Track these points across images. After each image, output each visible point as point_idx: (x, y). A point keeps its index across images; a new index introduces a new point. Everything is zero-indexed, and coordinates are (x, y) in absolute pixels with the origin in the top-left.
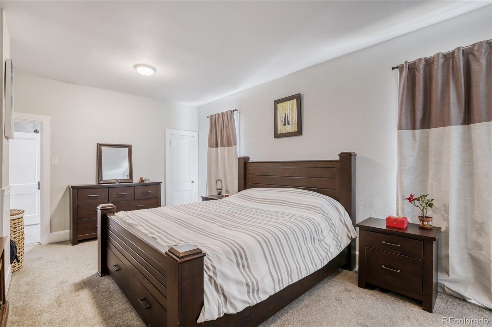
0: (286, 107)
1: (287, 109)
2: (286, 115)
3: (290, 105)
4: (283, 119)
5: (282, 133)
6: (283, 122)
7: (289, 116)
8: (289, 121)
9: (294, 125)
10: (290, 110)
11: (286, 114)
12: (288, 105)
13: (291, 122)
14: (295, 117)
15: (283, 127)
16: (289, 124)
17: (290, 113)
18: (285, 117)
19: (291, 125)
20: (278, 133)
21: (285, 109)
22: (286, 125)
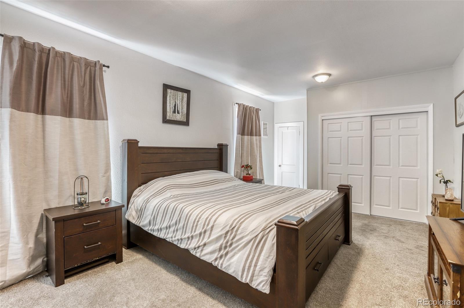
0: (177, 96)
1: (178, 98)
2: (176, 104)
3: (181, 96)
4: (172, 106)
5: (171, 120)
6: (173, 109)
7: (179, 106)
8: (179, 110)
9: (183, 115)
10: (180, 100)
11: (176, 102)
12: (179, 95)
13: (180, 112)
14: (184, 108)
15: (172, 114)
16: (178, 113)
17: (180, 103)
18: (175, 105)
19: (180, 114)
20: (167, 119)
21: (176, 98)
22: (175, 113)
